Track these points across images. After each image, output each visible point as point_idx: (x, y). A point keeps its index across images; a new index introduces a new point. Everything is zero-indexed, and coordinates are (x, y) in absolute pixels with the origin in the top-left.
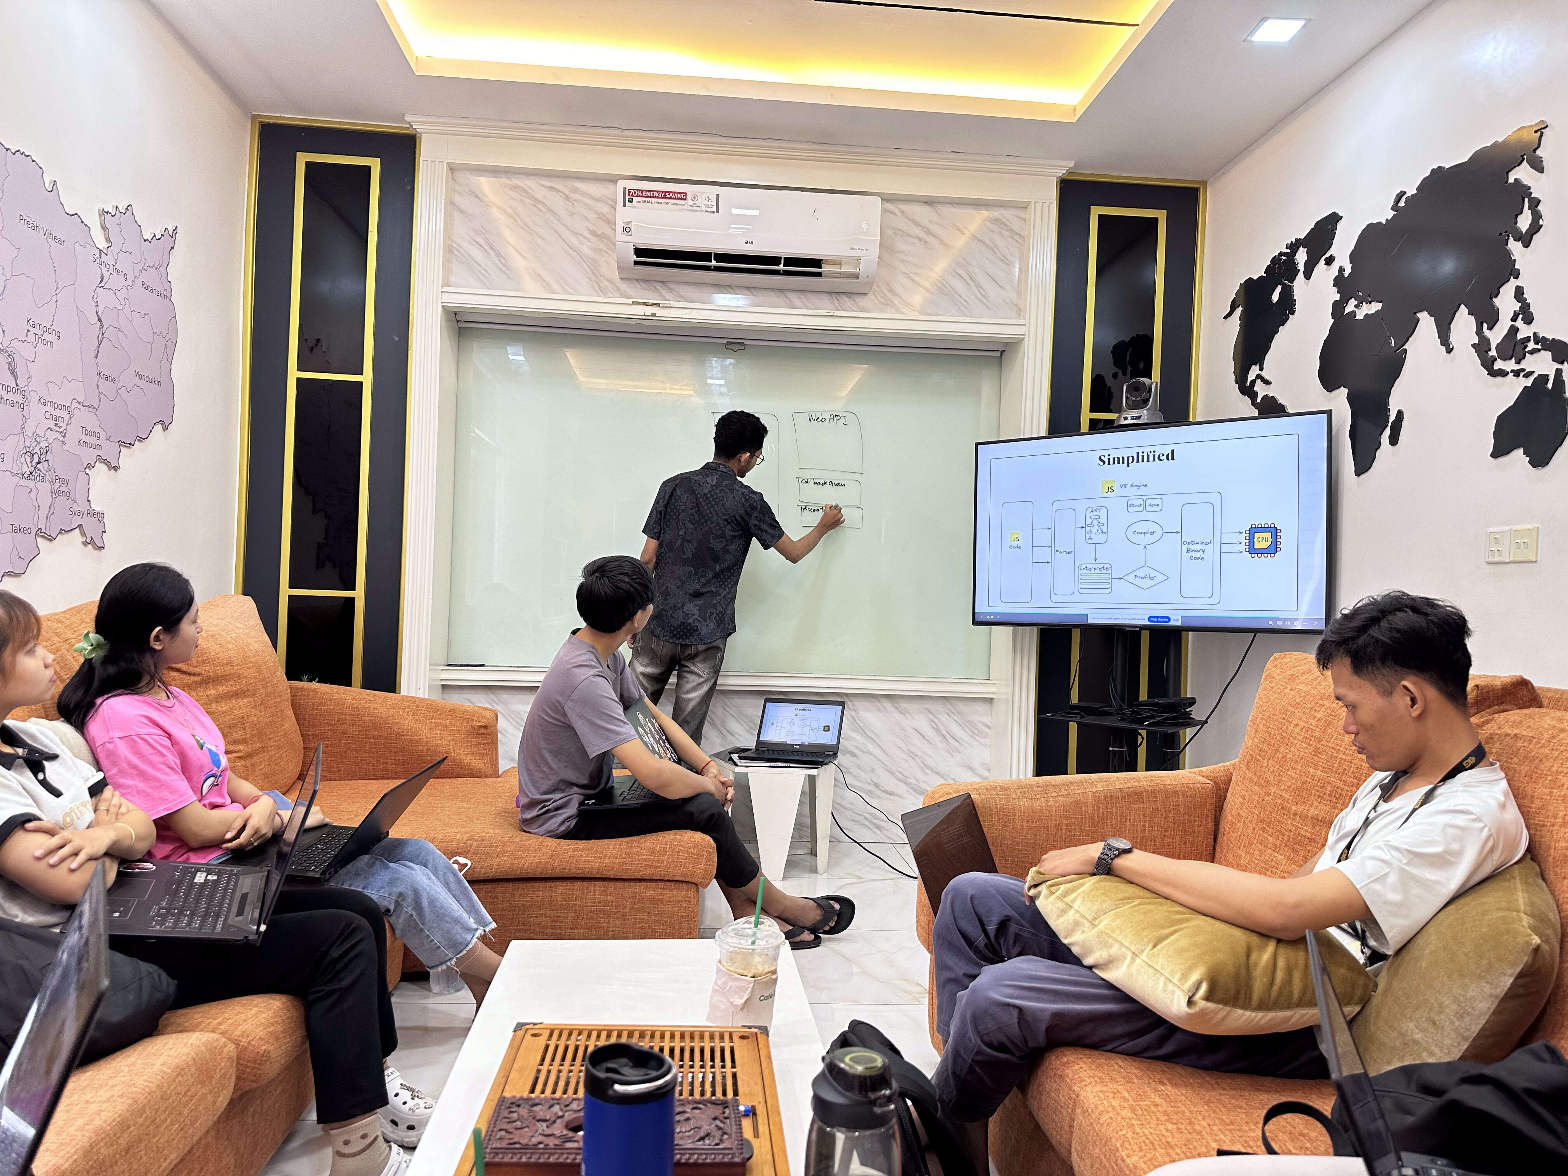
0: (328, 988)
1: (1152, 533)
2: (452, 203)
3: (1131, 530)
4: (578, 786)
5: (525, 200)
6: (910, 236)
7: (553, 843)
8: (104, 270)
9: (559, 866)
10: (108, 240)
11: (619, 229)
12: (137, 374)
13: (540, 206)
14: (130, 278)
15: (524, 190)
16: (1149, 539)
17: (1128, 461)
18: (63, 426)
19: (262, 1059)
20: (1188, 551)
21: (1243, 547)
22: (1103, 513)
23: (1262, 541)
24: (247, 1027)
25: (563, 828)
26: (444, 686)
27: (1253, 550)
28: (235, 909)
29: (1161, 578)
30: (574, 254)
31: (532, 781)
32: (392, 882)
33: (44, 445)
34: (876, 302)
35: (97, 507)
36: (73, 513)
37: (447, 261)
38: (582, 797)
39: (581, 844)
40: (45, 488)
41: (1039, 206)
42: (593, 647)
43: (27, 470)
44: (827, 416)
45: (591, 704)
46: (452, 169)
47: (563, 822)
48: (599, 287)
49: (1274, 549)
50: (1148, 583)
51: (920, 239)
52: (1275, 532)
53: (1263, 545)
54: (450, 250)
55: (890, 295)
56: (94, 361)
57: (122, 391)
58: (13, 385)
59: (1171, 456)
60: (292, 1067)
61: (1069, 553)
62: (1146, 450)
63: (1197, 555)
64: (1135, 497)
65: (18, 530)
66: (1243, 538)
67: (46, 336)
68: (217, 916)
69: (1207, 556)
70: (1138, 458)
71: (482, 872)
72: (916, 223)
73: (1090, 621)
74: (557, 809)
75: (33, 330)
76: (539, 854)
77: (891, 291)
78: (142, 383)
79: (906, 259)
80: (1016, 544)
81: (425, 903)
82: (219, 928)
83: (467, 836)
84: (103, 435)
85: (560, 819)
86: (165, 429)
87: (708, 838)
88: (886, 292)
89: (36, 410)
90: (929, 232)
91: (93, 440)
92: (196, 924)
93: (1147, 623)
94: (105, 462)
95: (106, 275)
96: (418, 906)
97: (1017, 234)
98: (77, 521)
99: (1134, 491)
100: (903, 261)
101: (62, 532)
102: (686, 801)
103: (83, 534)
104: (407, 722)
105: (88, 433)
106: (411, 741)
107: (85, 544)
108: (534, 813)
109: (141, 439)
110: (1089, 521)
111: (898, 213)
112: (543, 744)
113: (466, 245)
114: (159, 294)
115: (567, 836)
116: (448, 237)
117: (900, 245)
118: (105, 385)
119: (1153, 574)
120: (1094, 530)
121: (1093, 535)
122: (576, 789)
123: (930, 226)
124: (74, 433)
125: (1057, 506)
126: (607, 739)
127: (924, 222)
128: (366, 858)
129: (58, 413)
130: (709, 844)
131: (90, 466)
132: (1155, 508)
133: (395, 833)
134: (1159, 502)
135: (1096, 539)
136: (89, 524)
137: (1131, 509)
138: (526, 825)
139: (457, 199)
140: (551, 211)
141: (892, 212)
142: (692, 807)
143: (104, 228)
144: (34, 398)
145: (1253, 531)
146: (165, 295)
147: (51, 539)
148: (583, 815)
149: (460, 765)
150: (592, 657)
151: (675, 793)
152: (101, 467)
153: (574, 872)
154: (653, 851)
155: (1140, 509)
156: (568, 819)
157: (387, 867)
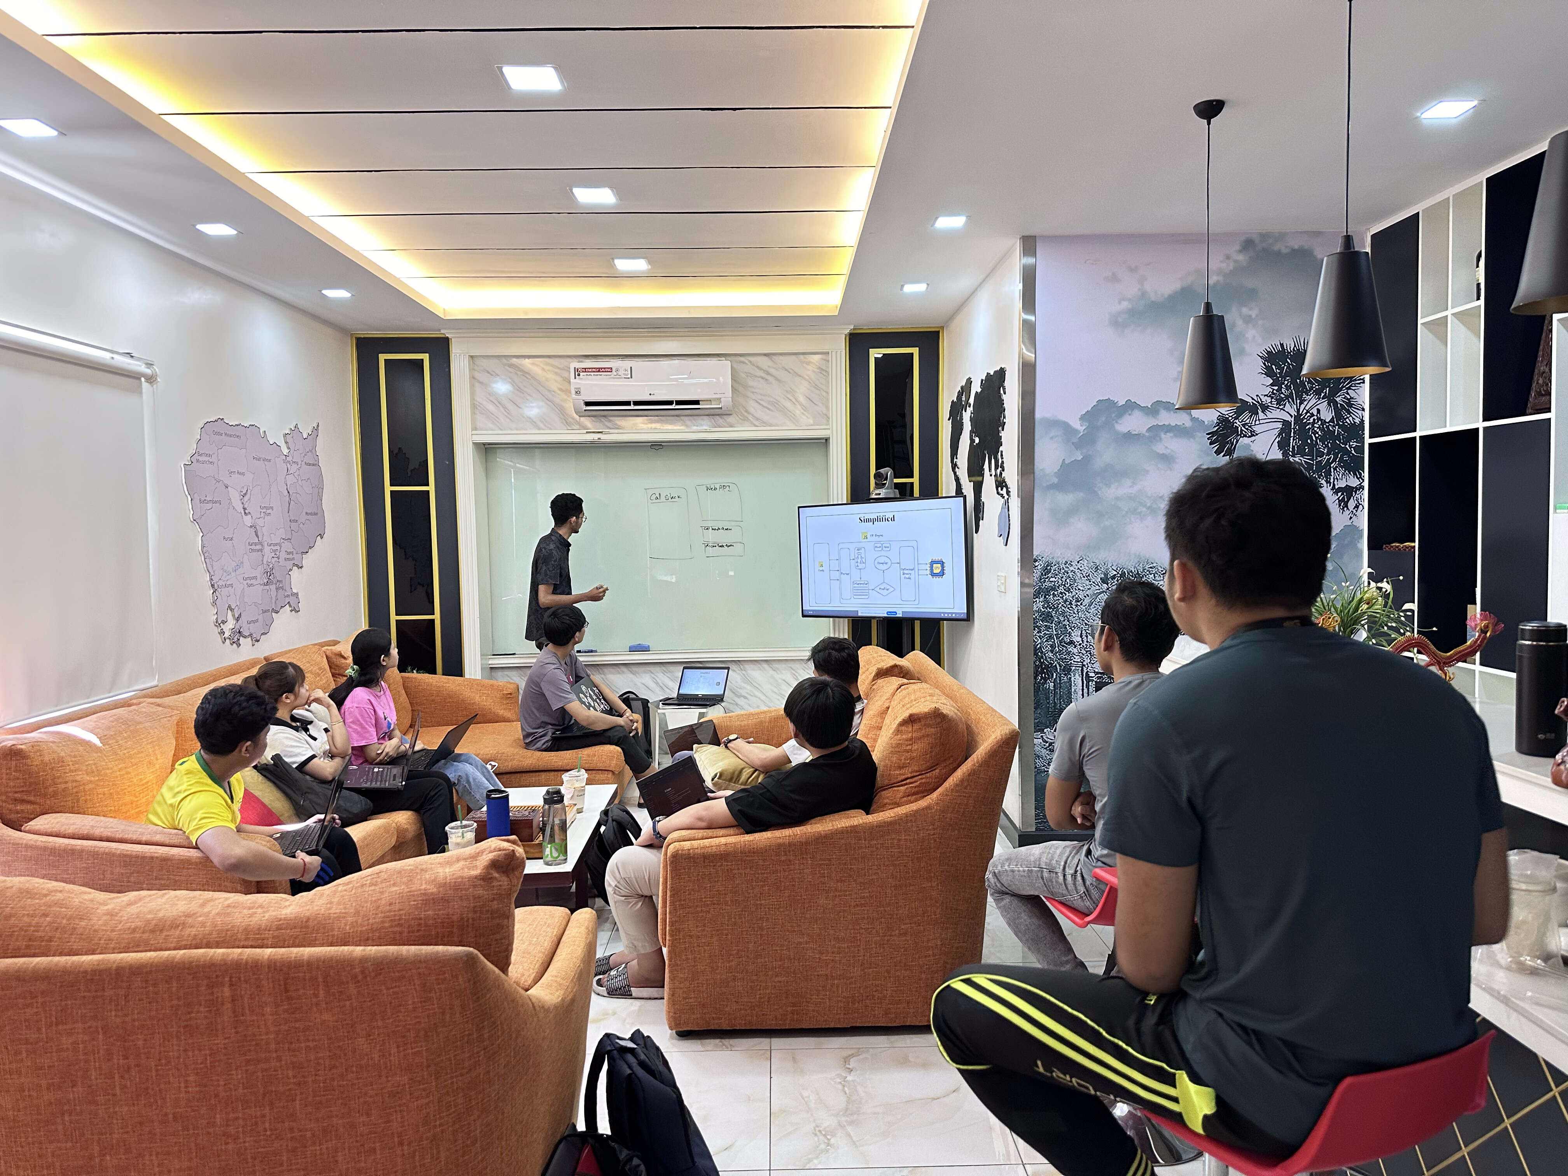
0: (429, 807)
1: (886, 563)
2: (474, 378)
3: (876, 562)
4: (551, 724)
5: (518, 372)
6: (756, 376)
7: (539, 753)
8: (288, 464)
9: (541, 765)
10: (289, 448)
11: (573, 392)
12: (306, 513)
13: (527, 376)
14: (299, 463)
15: (517, 367)
16: (885, 567)
17: (873, 521)
18: (278, 553)
19: (406, 830)
20: (904, 574)
21: (928, 572)
22: (862, 551)
23: (937, 569)
24: (400, 819)
25: (544, 746)
26: (491, 668)
27: (933, 575)
28: (392, 779)
29: (892, 589)
30: (549, 403)
31: (527, 723)
32: (455, 771)
33: (271, 566)
34: (737, 418)
35: (295, 591)
36: (285, 597)
37: (473, 414)
38: (553, 731)
39: (553, 753)
40: (273, 587)
41: (834, 354)
42: (555, 653)
43: (265, 581)
44: (718, 486)
45: (554, 683)
46: (472, 357)
47: (544, 744)
48: (567, 422)
49: (942, 574)
50: (885, 592)
51: (763, 378)
52: (942, 563)
53: (936, 571)
54: (474, 406)
55: (746, 414)
56: (287, 515)
57: (301, 525)
58: (257, 541)
59: (893, 519)
60: (418, 837)
61: (848, 574)
62: (881, 515)
63: (907, 576)
64: (876, 542)
65: (264, 612)
66: (928, 567)
67: (268, 511)
68: (386, 781)
69: (912, 577)
70: (878, 519)
71: (503, 770)
72: (760, 369)
73: (860, 615)
74: (541, 737)
75: (263, 511)
76: (532, 759)
77: (747, 411)
78: (310, 517)
79: (755, 391)
80: (821, 568)
81: (471, 780)
82: (387, 785)
83: (495, 752)
84: (294, 553)
85: (543, 741)
86: (322, 538)
87: (619, 749)
88: (743, 412)
89: (267, 549)
90: (768, 373)
91: (290, 556)
92: (379, 783)
93: (886, 615)
94: (297, 566)
95: (289, 466)
96: (468, 782)
97: (823, 370)
98: (287, 600)
99: (877, 539)
100: (753, 392)
101: (282, 607)
102: (605, 731)
103: (290, 606)
104: (467, 693)
105: (289, 553)
106: (469, 704)
107: (291, 611)
108: (530, 739)
109: (311, 548)
110: (856, 556)
111: (747, 362)
112: (531, 704)
113: (484, 403)
114: (313, 465)
115: (546, 750)
116: (473, 399)
117: (751, 383)
118: (293, 524)
119: (888, 587)
120: (859, 561)
121: (859, 564)
122: (550, 726)
123: (768, 369)
124: (283, 555)
125: (841, 546)
126: (561, 701)
127: (765, 367)
128: (443, 761)
129: (276, 548)
130: (618, 752)
131: (291, 570)
132: (887, 549)
133: (457, 751)
134: (888, 545)
135: (861, 566)
136: (292, 600)
137: (876, 549)
138: (528, 746)
139: (477, 375)
140: (533, 377)
141: (743, 362)
142: (609, 734)
143: (286, 442)
144: (266, 543)
145: (933, 563)
146: (316, 464)
147: (277, 612)
148: (554, 739)
149: (498, 716)
150: (554, 658)
151: (599, 727)
152: (295, 568)
153: (549, 768)
154: (588, 756)
155: (880, 549)
156: (547, 742)
157: (453, 765)
